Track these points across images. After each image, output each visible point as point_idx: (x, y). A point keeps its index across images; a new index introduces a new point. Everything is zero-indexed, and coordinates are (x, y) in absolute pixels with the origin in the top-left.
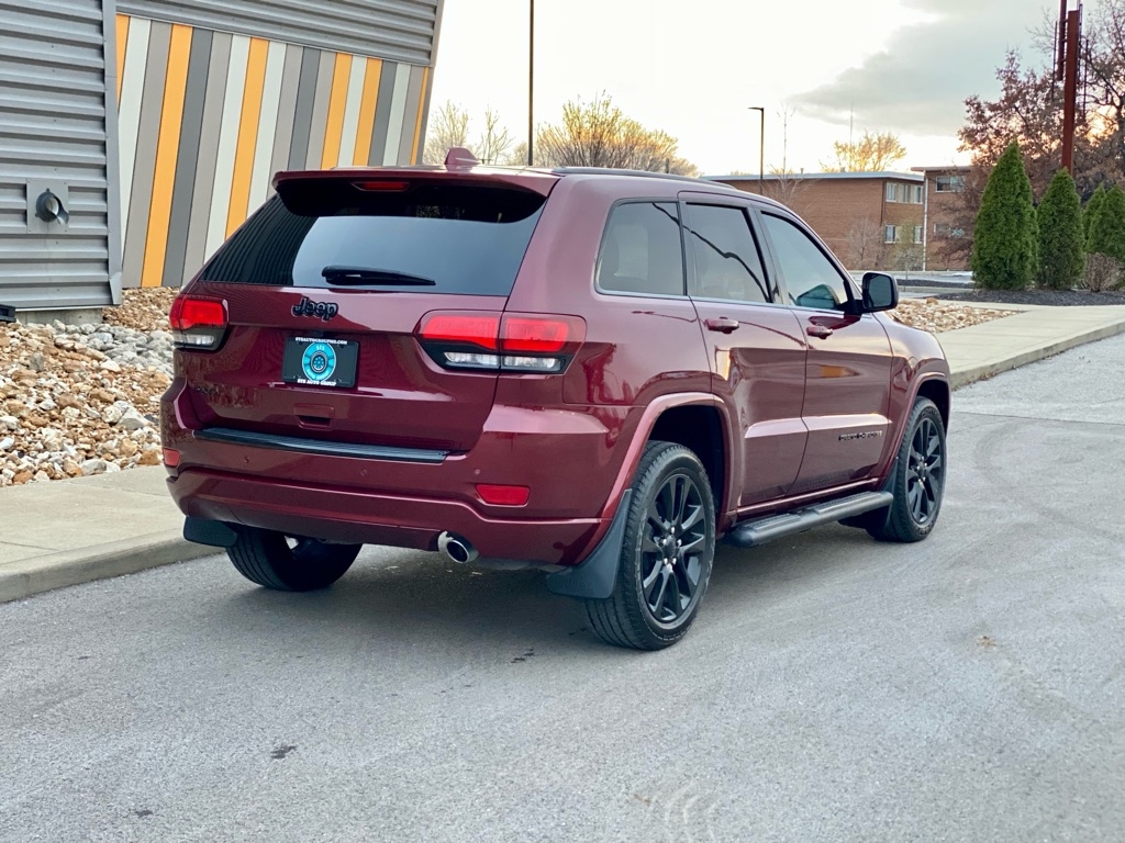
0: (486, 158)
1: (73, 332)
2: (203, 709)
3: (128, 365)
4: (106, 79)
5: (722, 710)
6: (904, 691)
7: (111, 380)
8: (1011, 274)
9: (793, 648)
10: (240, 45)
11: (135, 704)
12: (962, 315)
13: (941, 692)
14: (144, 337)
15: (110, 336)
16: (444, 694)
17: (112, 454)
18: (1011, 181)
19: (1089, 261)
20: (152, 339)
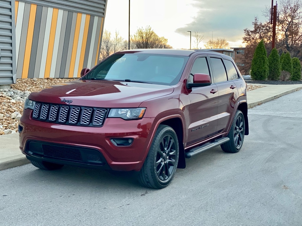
0: (115, 44)
1: (2, 91)
2: (44, 214)
3: (18, 101)
4: (12, 18)
5: (210, 212)
6: (265, 205)
7: (13, 105)
8: (262, 76)
9: (227, 190)
10: (50, 10)
11: (21, 213)
12: (250, 87)
13: (276, 205)
14: (23, 93)
15: (13, 92)
16: (121, 208)
17: (13, 128)
18: (262, 51)
19: (282, 73)
20: (25, 93)
